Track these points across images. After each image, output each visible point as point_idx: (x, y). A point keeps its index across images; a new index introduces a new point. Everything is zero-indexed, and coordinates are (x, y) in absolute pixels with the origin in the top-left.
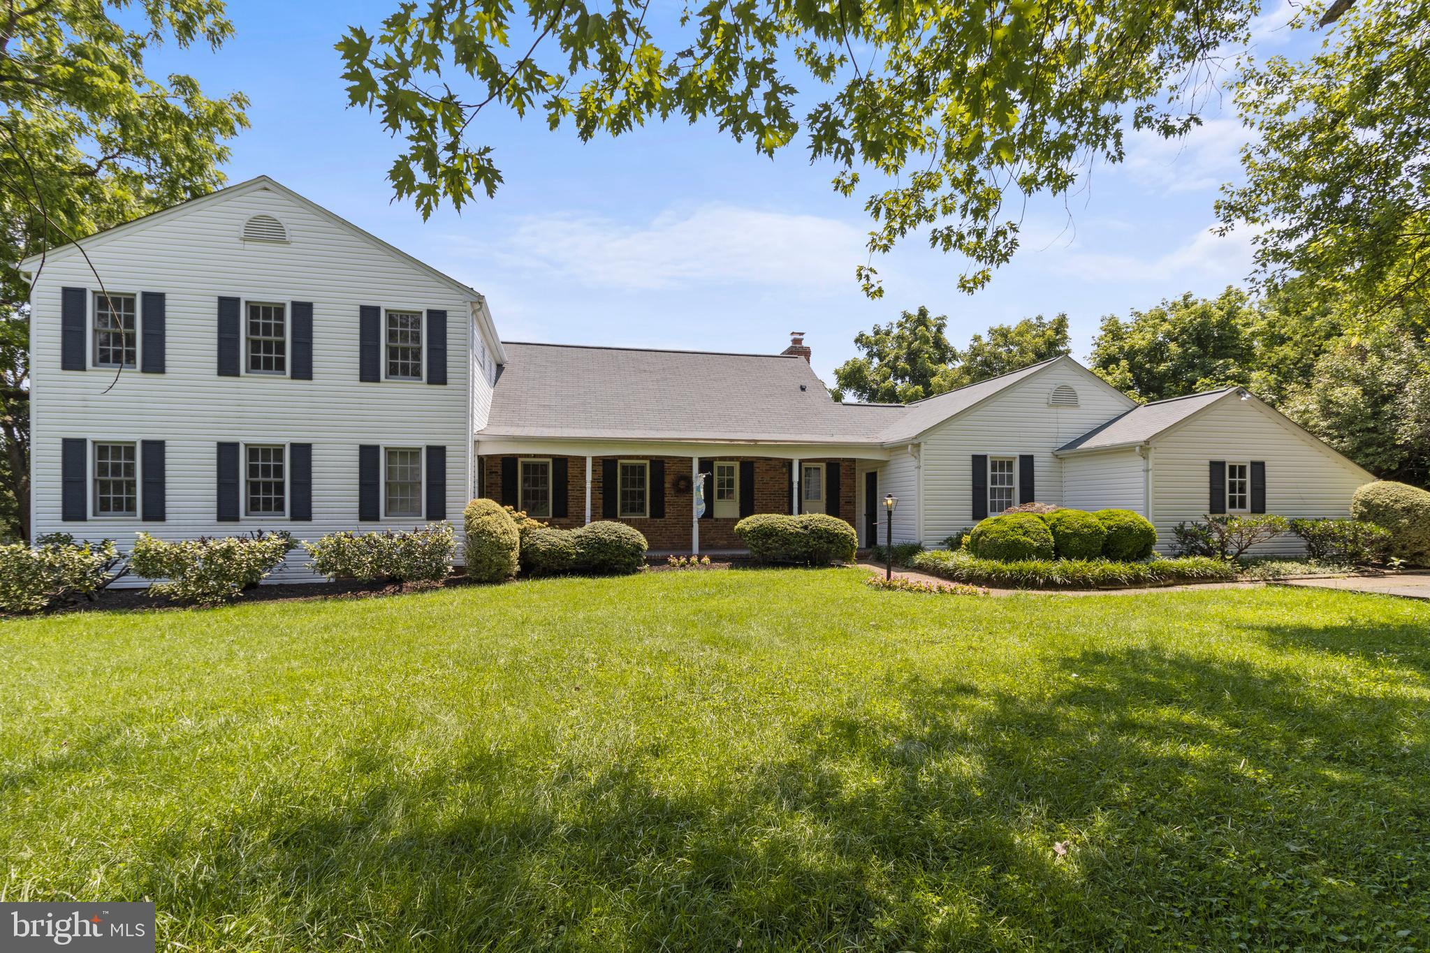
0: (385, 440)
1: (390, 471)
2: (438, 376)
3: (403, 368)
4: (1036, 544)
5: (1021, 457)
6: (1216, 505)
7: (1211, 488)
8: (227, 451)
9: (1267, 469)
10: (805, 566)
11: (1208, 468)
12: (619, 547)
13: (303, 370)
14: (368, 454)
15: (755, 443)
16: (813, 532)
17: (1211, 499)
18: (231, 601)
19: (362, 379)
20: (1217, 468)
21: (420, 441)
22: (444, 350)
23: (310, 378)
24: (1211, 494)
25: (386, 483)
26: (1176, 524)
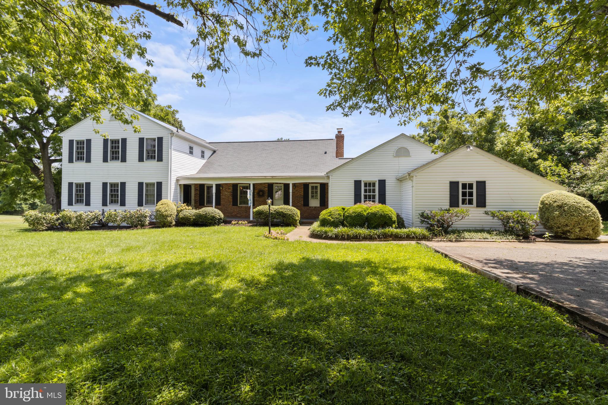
0: (145, 181)
1: (147, 191)
2: (160, 159)
3: (151, 157)
4: (332, 220)
5: (379, 181)
6: (454, 203)
7: (450, 194)
8: (105, 185)
9: (487, 184)
10: (282, 226)
11: (449, 185)
12: (206, 217)
13: (124, 160)
14: (140, 185)
15: (273, 177)
16: (277, 213)
17: (450, 200)
18: (87, 229)
19: (139, 161)
20: (454, 185)
21: (154, 180)
22: (162, 150)
23: (125, 162)
24: (450, 197)
25: (146, 194)
26: (420, 212)
